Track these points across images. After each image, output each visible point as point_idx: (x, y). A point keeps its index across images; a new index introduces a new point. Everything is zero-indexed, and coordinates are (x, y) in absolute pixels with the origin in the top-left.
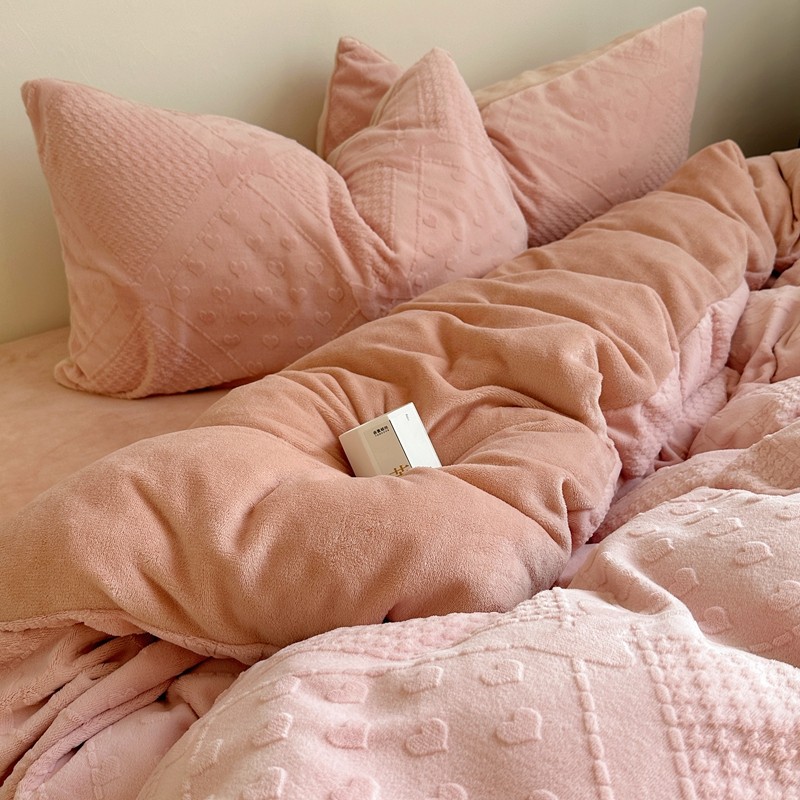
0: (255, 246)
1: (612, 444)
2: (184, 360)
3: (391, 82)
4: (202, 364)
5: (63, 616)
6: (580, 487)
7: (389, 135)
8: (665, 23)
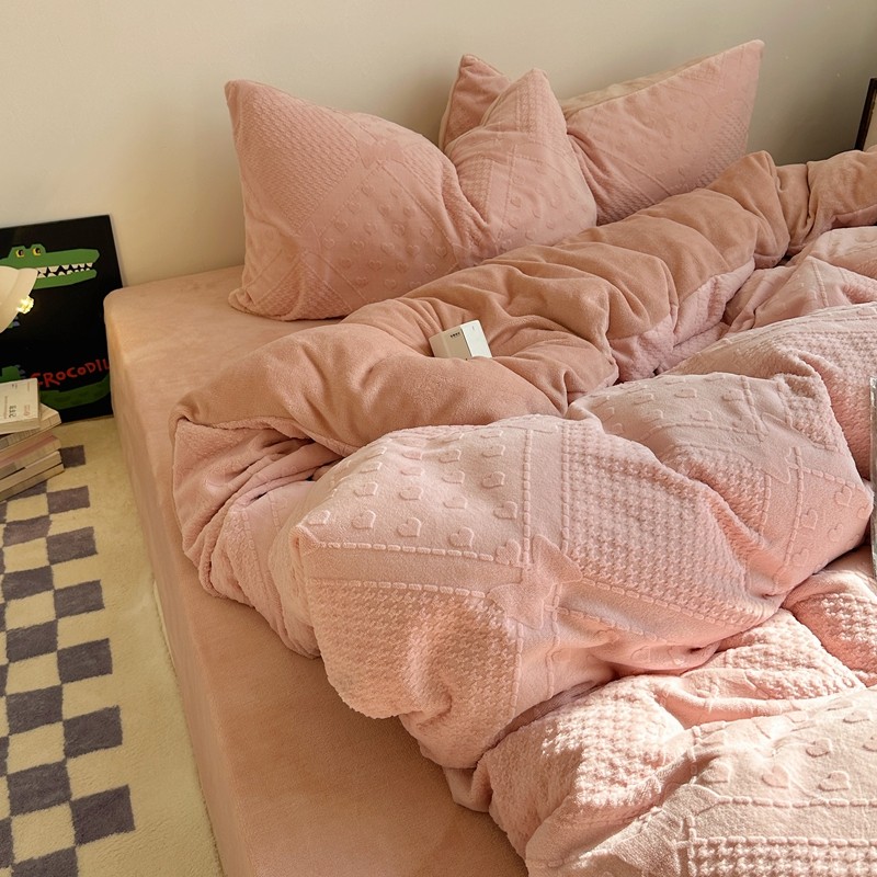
0: (385, 212)
1: (615, 361)
2: (326, 294)
3: (500, 92)
4: (338, 298)
5: (259, 420)
6: (576, 377)
7: (492, 135)
8: (727, 52)
